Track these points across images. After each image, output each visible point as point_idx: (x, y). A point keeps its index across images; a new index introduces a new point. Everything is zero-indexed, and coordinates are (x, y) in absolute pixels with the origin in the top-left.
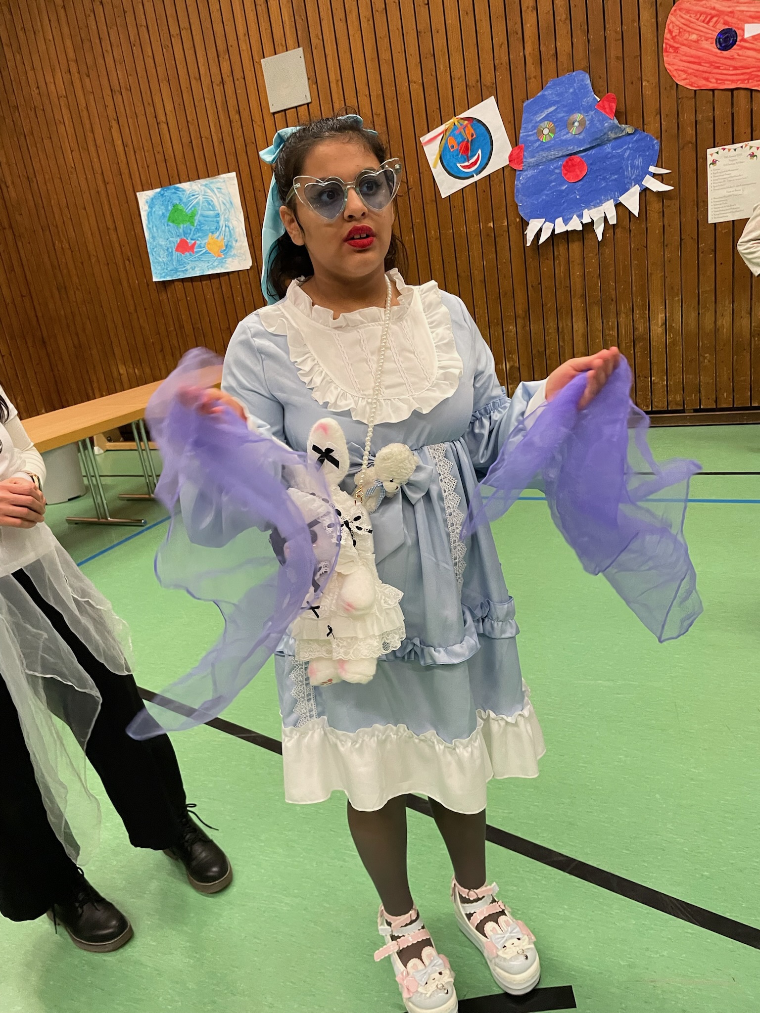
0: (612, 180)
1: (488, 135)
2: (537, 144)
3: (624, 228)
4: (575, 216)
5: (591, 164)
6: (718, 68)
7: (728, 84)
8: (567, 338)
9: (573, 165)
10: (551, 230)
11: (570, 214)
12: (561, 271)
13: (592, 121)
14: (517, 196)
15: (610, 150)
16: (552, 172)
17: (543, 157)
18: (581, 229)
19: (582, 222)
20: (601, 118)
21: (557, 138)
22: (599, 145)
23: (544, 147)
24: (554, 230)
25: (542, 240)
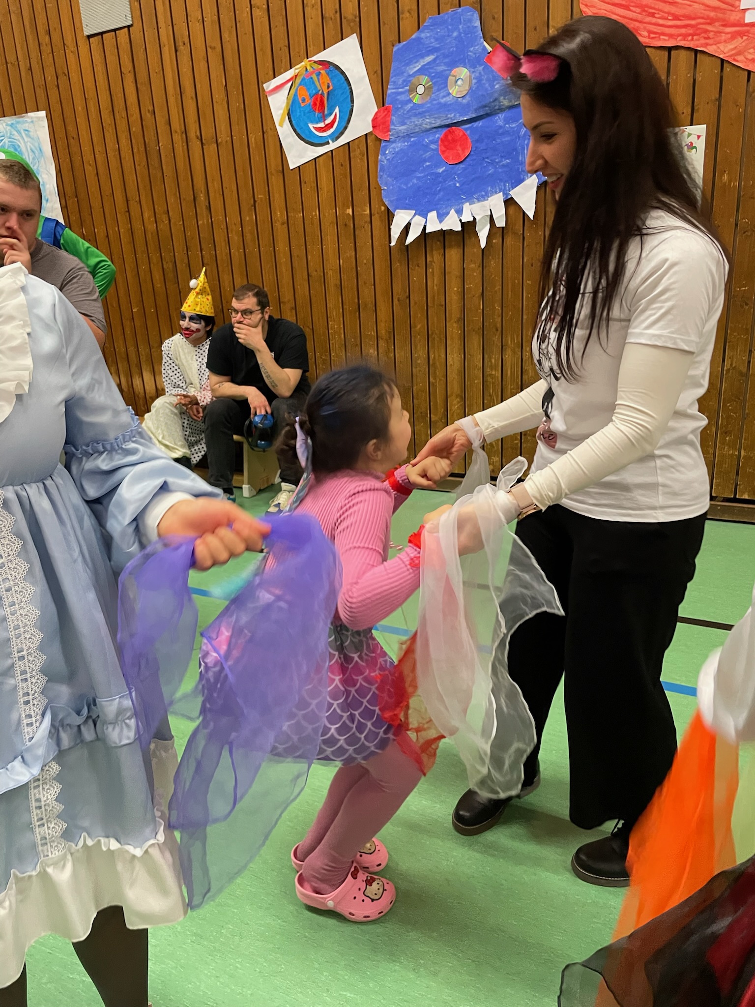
0: (504, 166)
1: (348, 88)
2: (410, 105)
3: (515, 233)
4: (452, 212)
5: (477, 141)
6: (653, 15)
7: (665, 40)
8: (440, 373)
9: (454, 141)
10: (423, 226)
11: (446, 207)
12: (434, 283)
13: (479, 80)
14: (381, 176)
15: (501, 123)
16: (426, 147)
17: (416, 125)
18: (460, 229)
19: (460, 220)
20: (491, 76)
21: (435, 100)
22: (488, 115)
23: (418, 111)
24: (425, 228)
25: (410, 239)
